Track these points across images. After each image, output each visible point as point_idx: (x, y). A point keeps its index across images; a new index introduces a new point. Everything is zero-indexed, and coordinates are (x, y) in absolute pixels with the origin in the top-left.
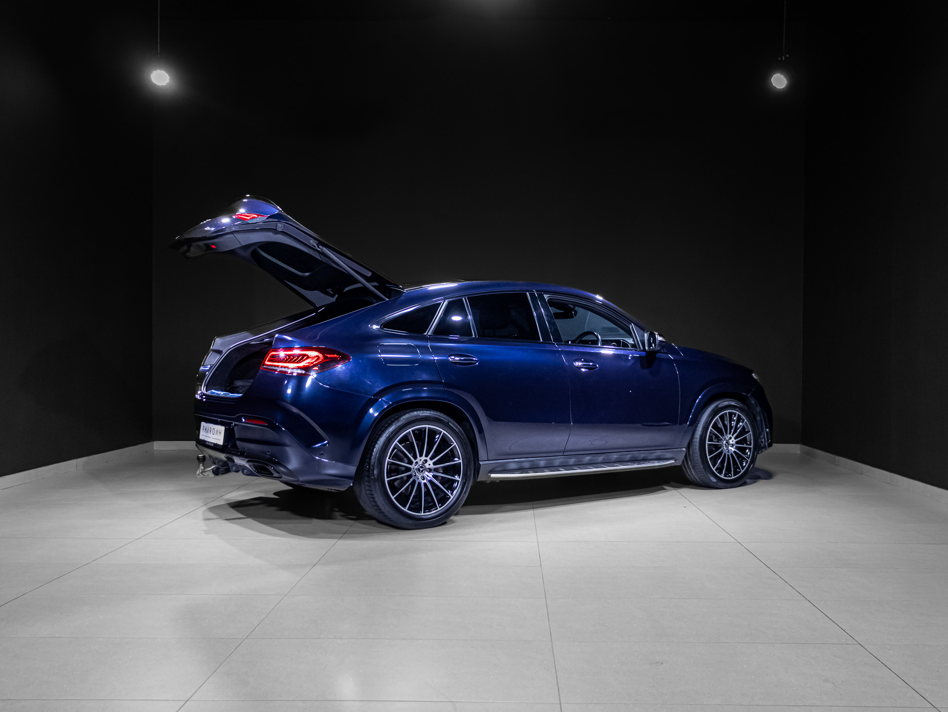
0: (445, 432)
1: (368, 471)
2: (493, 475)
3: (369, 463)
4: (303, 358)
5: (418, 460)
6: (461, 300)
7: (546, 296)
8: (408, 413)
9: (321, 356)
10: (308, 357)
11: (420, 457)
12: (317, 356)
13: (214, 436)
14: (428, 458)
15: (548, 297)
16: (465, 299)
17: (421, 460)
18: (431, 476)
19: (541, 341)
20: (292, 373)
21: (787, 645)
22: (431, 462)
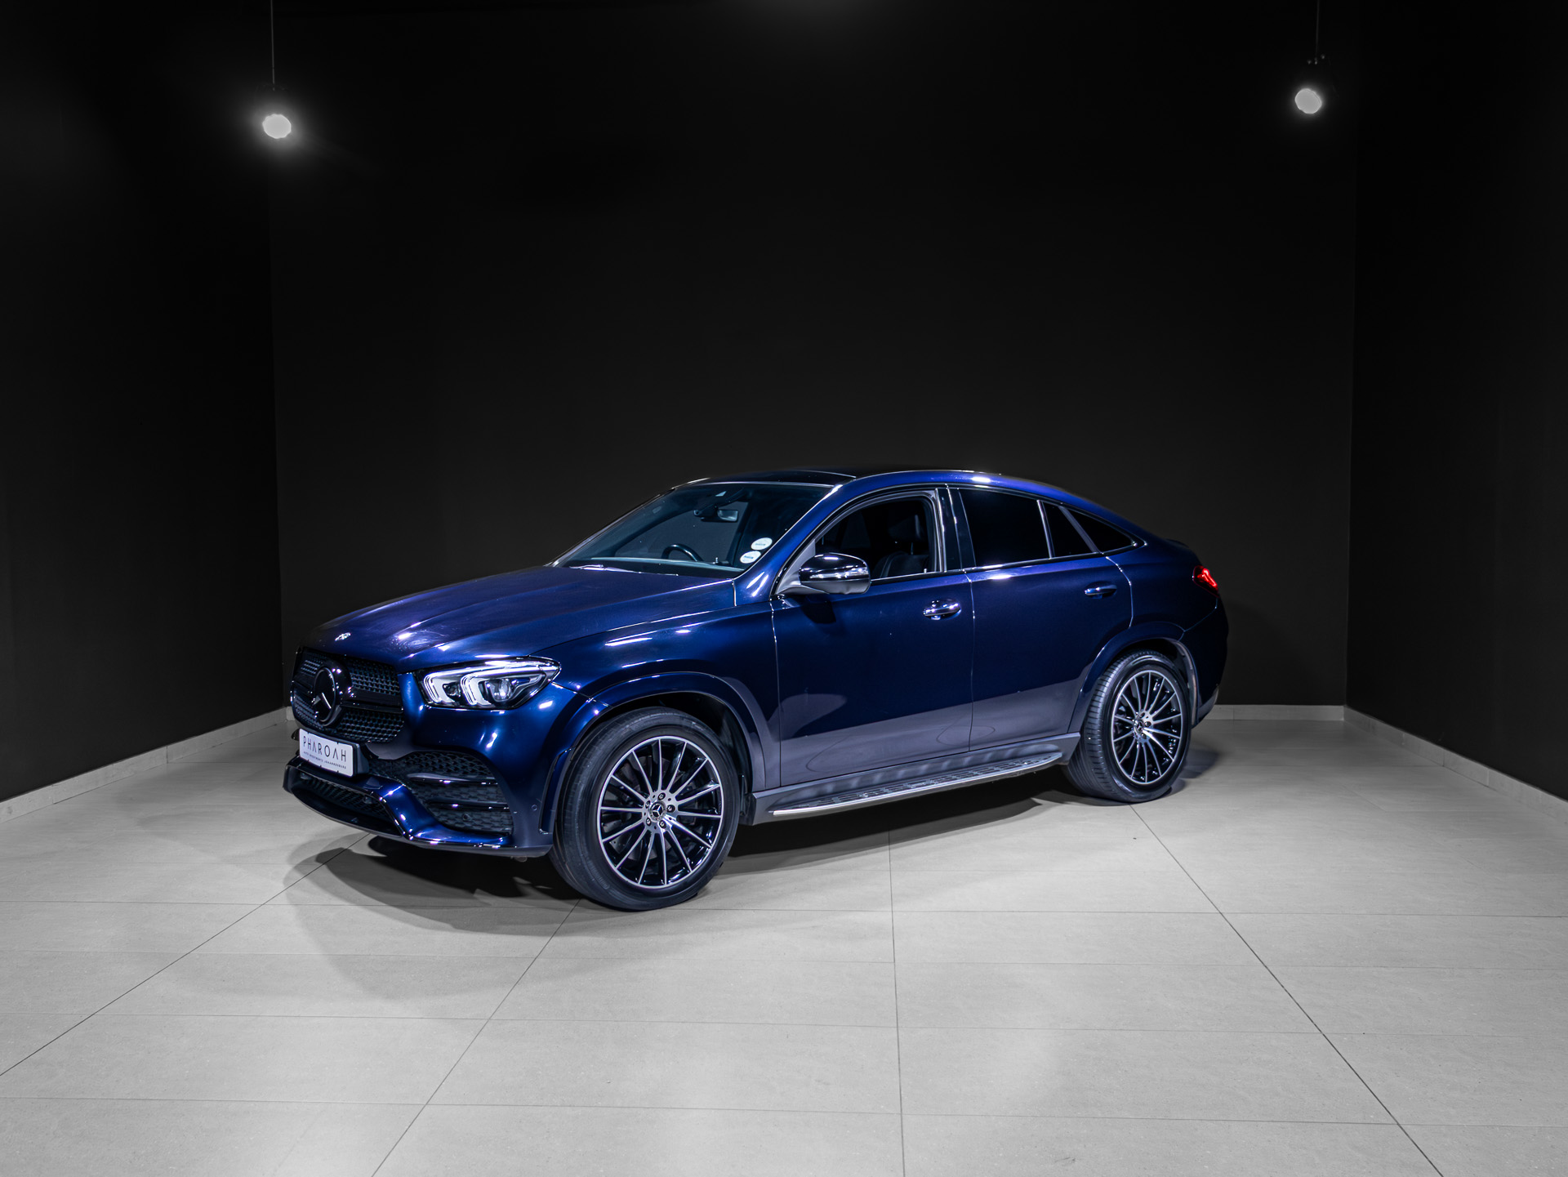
21: (1279, 1124)
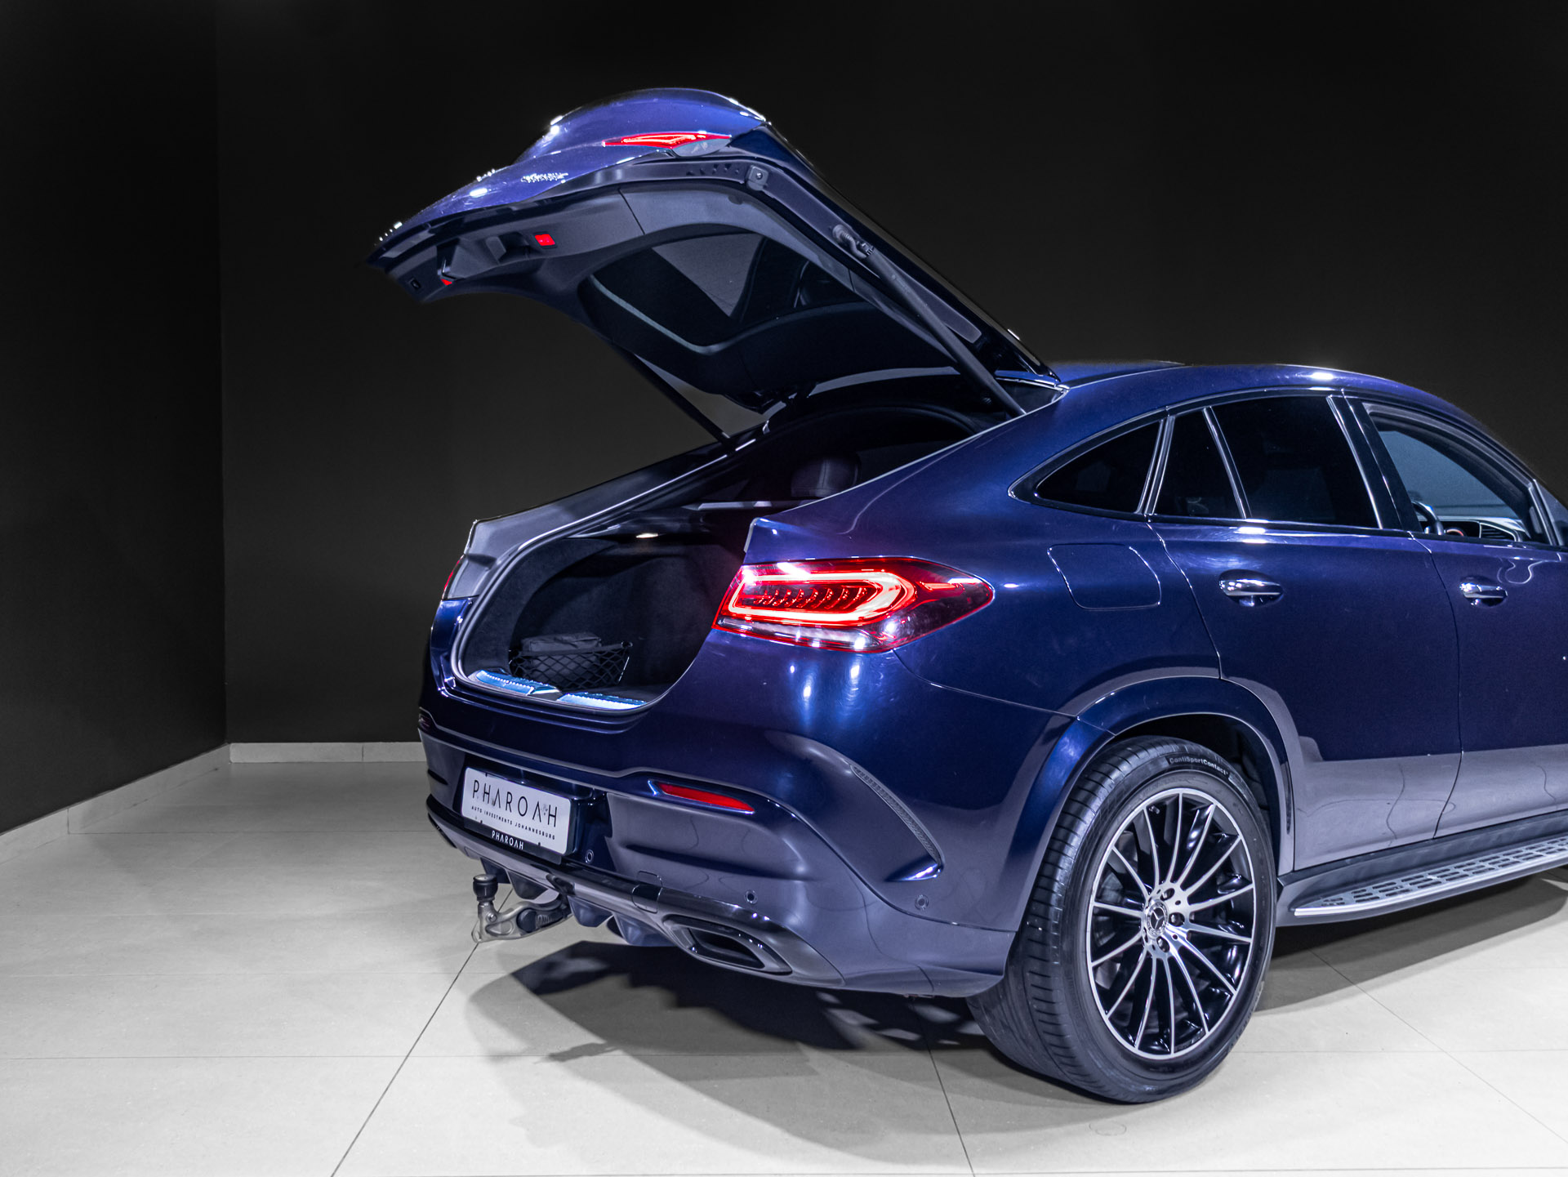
0: (1220, 805)
1: (1043, 943)
2: (1300, 912)
3: (1045, 918)
4: (853, 592)
5: (1154, 893)
6: (1201, 413)
7: (1368, 407)
8: (1135, 753)
9: (907, 585)
10: (871, 590)
11: (1160, 883)
12: (897, 588)
13: (527, 821)
14: (1177, 886)
15: (1371, 408)
16: (1208, 410)
17: (1159, 891)
18: (1185, 936)
19: (1381, 527)
20: (805, 641)
22: (1182, 895)
